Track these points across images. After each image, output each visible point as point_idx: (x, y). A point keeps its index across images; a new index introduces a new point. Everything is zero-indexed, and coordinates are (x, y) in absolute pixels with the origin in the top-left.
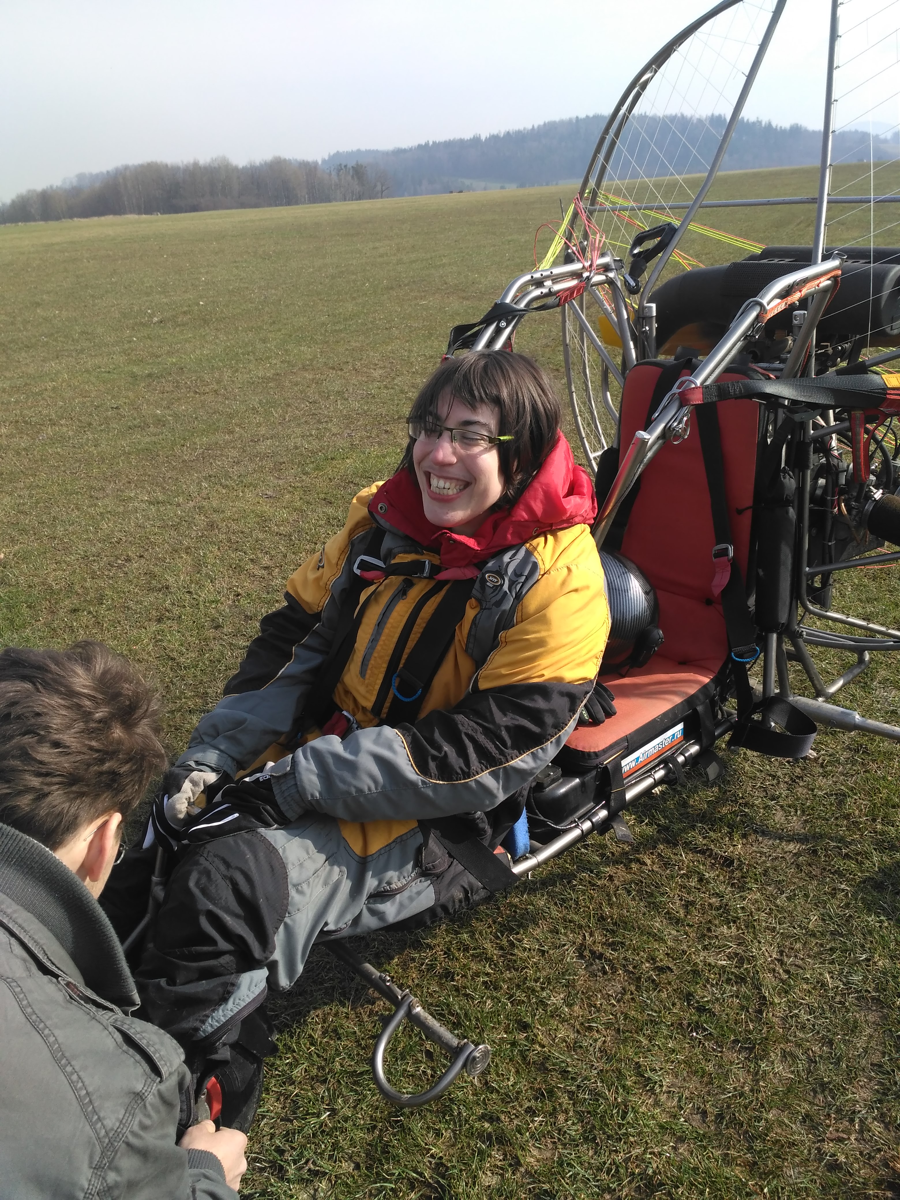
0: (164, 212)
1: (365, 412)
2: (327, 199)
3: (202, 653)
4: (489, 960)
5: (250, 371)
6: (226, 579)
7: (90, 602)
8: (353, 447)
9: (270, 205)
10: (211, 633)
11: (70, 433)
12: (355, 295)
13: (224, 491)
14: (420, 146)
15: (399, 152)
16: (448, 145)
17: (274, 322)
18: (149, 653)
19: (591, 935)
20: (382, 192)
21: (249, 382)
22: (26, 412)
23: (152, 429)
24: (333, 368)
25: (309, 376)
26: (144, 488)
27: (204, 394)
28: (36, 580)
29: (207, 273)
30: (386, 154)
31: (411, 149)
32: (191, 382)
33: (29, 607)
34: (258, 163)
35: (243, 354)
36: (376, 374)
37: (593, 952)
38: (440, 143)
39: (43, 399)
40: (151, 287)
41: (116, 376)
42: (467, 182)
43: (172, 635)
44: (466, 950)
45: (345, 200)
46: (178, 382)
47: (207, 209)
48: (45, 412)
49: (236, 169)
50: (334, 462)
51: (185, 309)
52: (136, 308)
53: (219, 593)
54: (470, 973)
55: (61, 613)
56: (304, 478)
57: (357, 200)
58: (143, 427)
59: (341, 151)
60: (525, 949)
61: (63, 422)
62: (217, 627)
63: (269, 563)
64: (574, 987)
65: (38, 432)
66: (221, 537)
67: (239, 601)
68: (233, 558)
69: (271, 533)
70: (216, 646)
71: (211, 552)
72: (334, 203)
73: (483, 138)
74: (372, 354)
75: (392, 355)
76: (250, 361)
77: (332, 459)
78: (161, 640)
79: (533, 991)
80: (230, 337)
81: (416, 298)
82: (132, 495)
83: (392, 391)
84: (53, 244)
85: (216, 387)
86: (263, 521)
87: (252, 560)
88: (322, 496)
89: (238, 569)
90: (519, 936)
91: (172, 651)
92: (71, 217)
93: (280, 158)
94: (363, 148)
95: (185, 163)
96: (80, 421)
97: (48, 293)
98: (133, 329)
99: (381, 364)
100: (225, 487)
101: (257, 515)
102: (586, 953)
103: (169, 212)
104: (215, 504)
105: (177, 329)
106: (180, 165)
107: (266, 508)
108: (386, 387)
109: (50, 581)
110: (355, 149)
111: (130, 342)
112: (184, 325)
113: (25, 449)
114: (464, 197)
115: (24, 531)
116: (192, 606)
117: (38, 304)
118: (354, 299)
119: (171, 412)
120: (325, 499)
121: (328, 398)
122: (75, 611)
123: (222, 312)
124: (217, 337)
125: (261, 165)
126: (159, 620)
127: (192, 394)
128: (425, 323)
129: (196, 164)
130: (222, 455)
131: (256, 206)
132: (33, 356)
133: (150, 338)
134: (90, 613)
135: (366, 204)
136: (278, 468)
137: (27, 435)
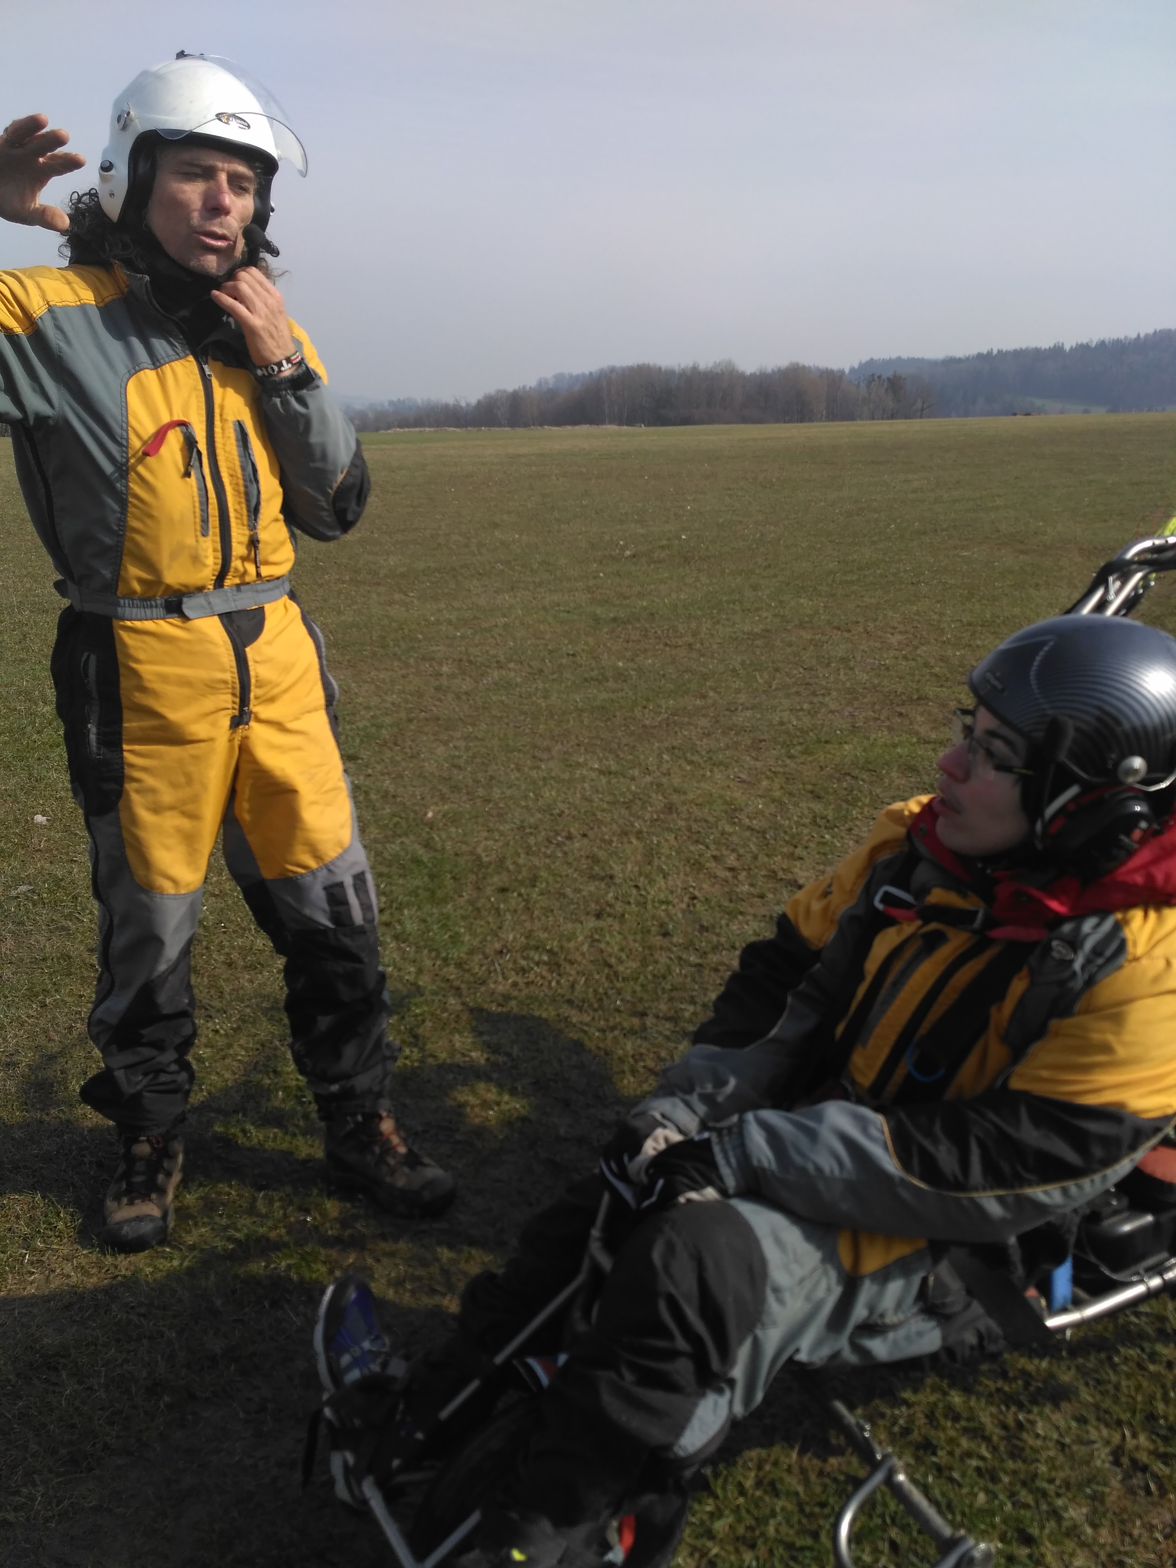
0: (649, 424)
1: (875, 687)
2: (851, 417)
3: (644, 963)
4: (987, 1439)
5: (734, 624)
6: (682, 875)
7: (522, 883)
8: (854, 730)
9: (777, 421)
10: (658, 940)
11: (519, 680)
12: (876, 538)
13: (688, 768)
14: (980, 356)
15: (951, 362)
16: (1018, 355)
17: (769, 566)
18: (583, 954)
19: (1134, 1436)
20: (922, 410)
21: (731, 637)
22: (471, 650)
23: (611, 684)
24: (838, 628)
25: (807, 635)
26: (594, 753)
27: (676, 647)
28: (464, 848)
29: (694, 500)
30: (934, 364)
31: (968, 359)
32: (662, 631)
33: (454, 878)
34: (769, 370)
35: (728, 602)
36: (894, 640)
37: (1134, 1462)
38: (1007, 353)
39: (493, 637)
40: (626, 513)
41: (576, 617)
42: (1038, 402)
43: (612, 936)
44: (956, 1418)
45: (873, 419)
46: (646, 631)
47: (701, 422)
48: (492, 652)
49: (742, 376)
50: (828, 746)
51: (665, 542)
52: (607, 538)
53: (672, 892)
54: (958, 1452)
55: (489, 891)
56: (788, 761)
57: (888, 419)
58: (601, 680)
59: (876, 357)
60: (1038, 1436)
61: (511, 665)
62: (666, 934)
63: (735, 864)
64: (1102, 1502)
65: (482, 675)
66: (681, 823)
67: (694, 905)
68: (691, 852)
69: (741, 825)
70: (663, 958)
71: (666, 840)
72: (859, 422)
73: (1067, 347)
74: (890, 614)
75: (917, 617)
76: (734, 612)
77: (827, 742)
78: (598, 941)
79: (1045, 1494)
80: (714, 580)
81: (955, 548)
82: (581, 760)
83: (913, 664)
84: (519, 456)
85: (691, 640)
86: (733, 811)
87: (715, 857)
88: (809, 787)
89: (697, 866)
90: (1031, 1417)
91: (610, 955)
92: (541, 425)
93: (798, 364)
94: (905, 356)
95: (682, 366)
96: (530, 667)
97: (509, 512)
98: (601, 562)
99: (901, 627)
100: (691, 762)
101: (726, 803)
102: (1125, 1461)
103: (655, 425)
104: (676, 781)
105: (652, 566)
106: (677, 369)
107: (738, 794)
108: (905, 658)
109: (479, 850)
110: (894, 356)
111: (595, 578)
112: (660, 562)
113: (467, 693)
114: (1033, 422)
115: (456, 789)
116: (638, 904)
117: (496, 525)
118: (874, 543)
119: (635, 666)
120: (812, 792)
121: (828, 665)
122: (503, 890)
123: (707, 549)
124: (697, 579)
125: (773, 371)
126: (598, 916)
127: (661, 646)
128: (965, 580)
129: (695, 369)
130: (689, 724)
131: (760, 421)
132: (485, 586)
133: (620, 576)
134: (520, 895)
135: (900, 426)
136: (756, 746)
137: (471, 676)
